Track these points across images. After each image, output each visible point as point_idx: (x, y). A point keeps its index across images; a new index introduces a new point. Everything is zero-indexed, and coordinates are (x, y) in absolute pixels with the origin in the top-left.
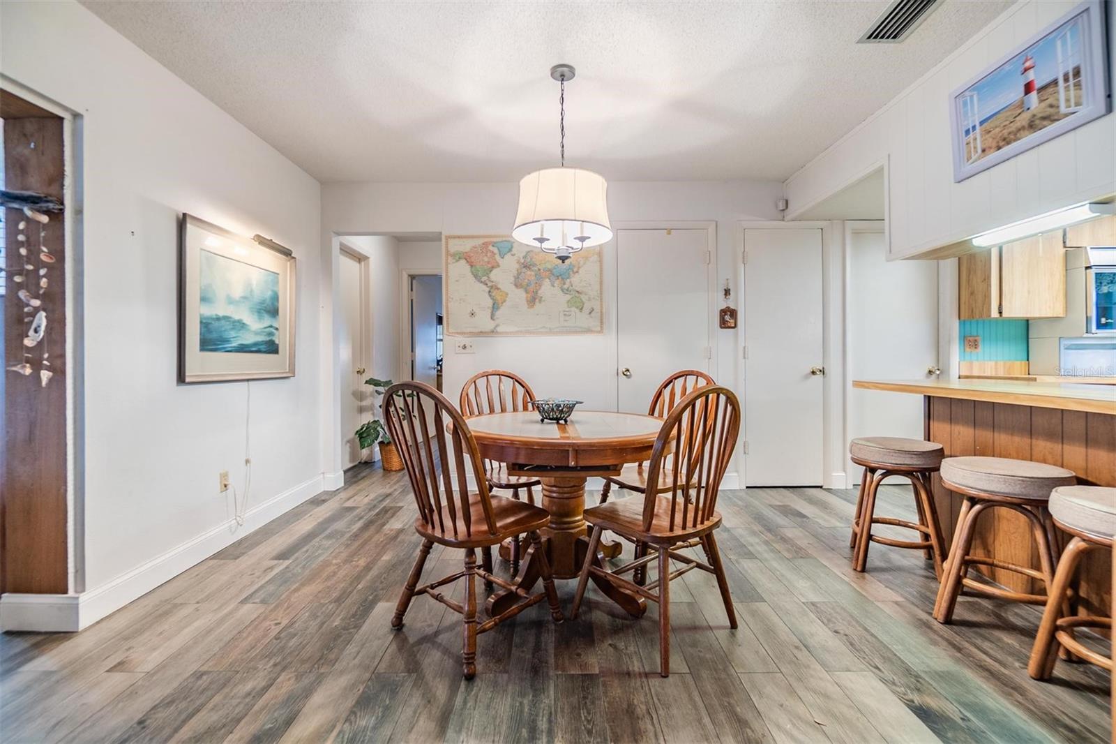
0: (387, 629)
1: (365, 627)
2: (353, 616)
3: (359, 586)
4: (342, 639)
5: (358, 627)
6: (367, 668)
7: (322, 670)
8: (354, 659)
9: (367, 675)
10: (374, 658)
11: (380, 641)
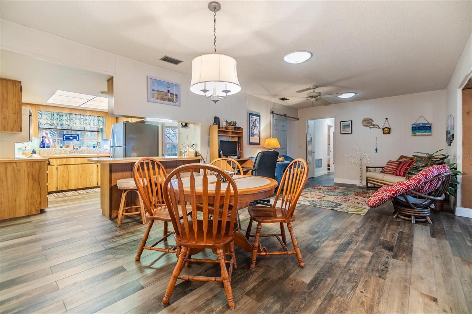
0: (306, 267)
1: (315, 272)
2: (321, 280)
3: (320, 303)
4: (325, 270)
5: (319, 273)
6: (314, 256)
7: (330, 261)
8: (319, 261)
9: (314, 254)
10: (312, 259)
11: (309, 263)
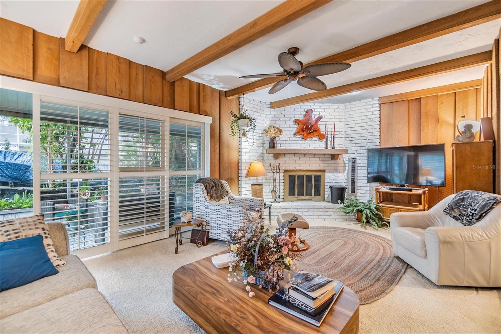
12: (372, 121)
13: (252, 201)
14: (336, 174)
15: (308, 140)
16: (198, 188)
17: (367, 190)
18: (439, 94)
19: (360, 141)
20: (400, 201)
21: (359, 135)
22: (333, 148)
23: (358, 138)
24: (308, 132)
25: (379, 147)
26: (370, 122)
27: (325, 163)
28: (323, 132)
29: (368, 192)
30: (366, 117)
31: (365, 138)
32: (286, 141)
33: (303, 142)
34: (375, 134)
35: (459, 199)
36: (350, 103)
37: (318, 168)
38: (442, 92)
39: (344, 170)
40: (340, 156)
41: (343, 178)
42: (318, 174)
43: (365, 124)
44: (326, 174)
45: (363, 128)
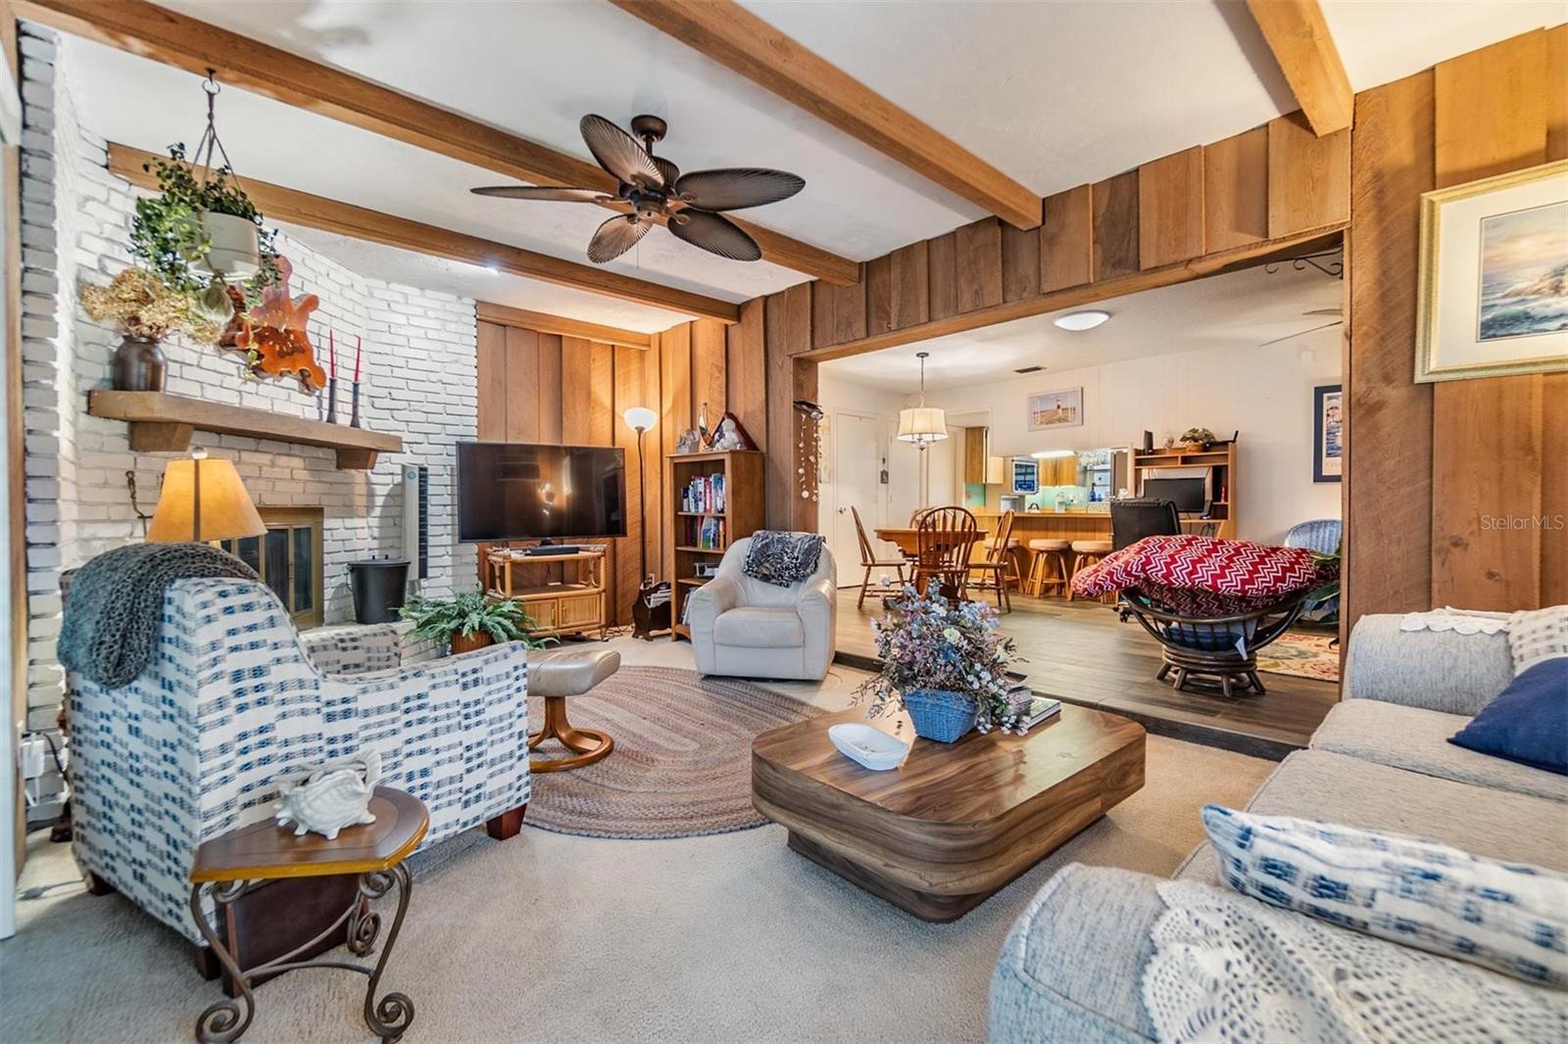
12: (457, 362)
13: (350, 644)
14: (349, 523)
15: (269, 380)
16: (248, 607)
17: (444, 567)
18: (592, 340)
19: (422, 417)
20: (525, 583)
21: (421, 396)
22: (355, 424)
23: (417, 406)
24: (277, 347)
25: (476, 440)
26: (451, 362)
27: (320, 482)
28: (322, 360)
29: (449, 571)
30: (439, 344)
31: (439, 408)
32: (186, 369)
33: (251, 387)
34: (466, 400)
35: (762, 546)
36: (388, 283)
37: (300, 501)
38: (597, 337)
39: (370, 507)
40: (381, 457)
41: (365, 533)
42: (304, 523)
43: (436, 367)
44: (328, 523)
45: (433, 377)
